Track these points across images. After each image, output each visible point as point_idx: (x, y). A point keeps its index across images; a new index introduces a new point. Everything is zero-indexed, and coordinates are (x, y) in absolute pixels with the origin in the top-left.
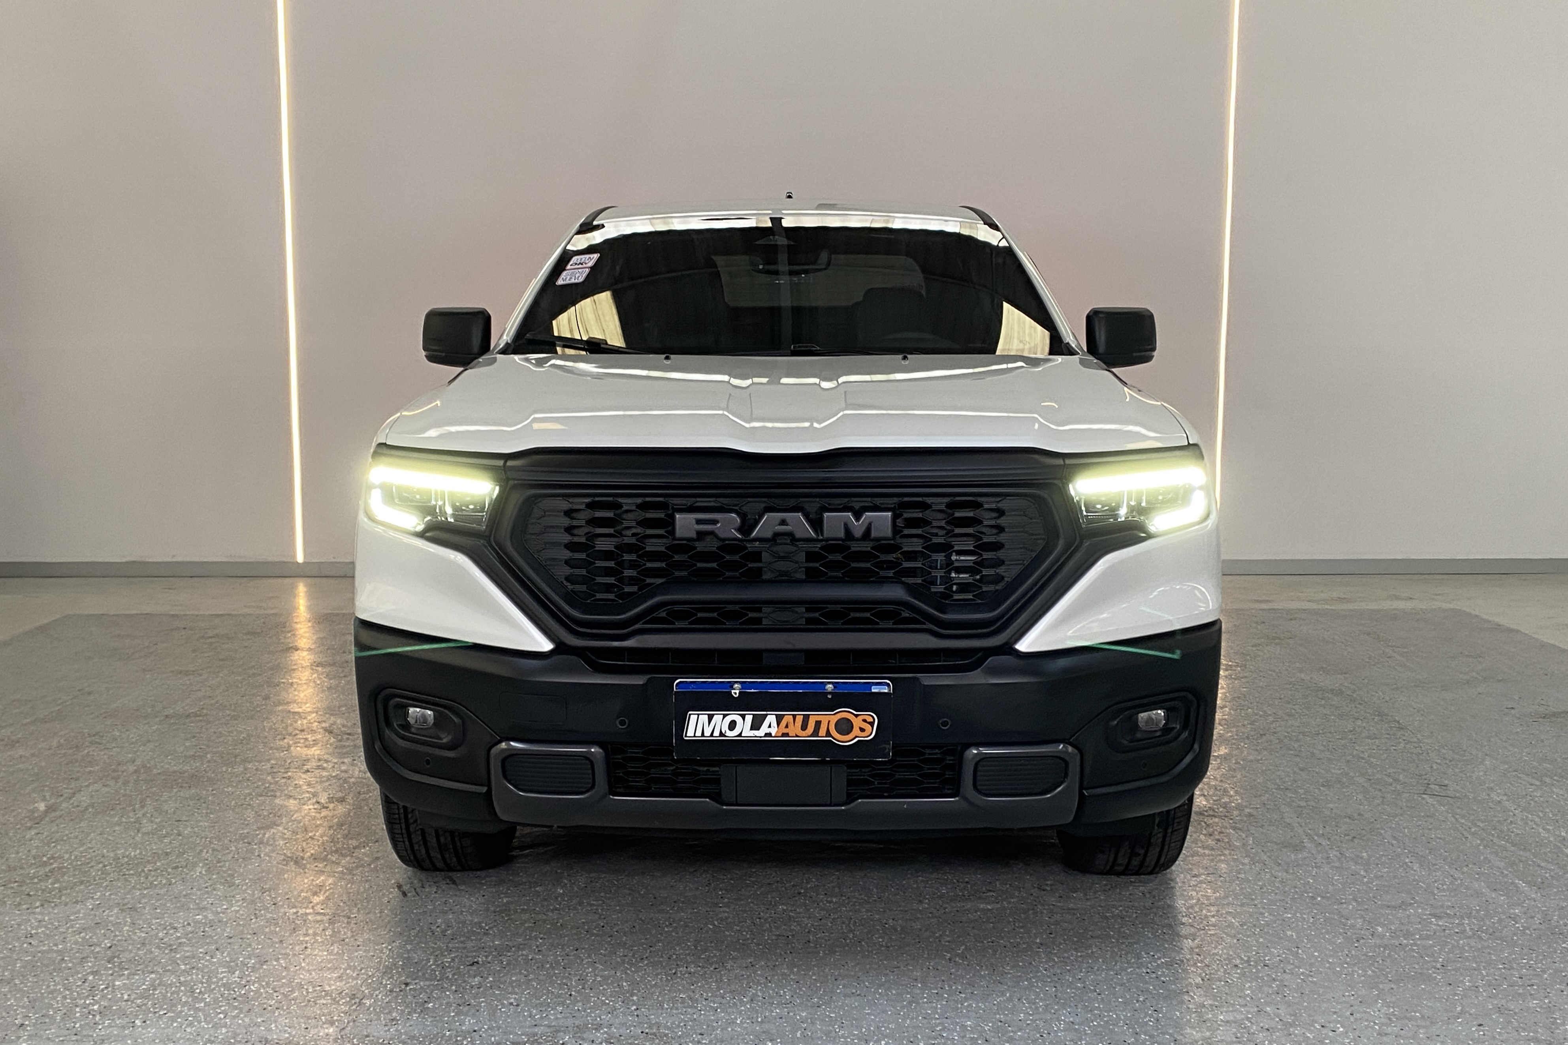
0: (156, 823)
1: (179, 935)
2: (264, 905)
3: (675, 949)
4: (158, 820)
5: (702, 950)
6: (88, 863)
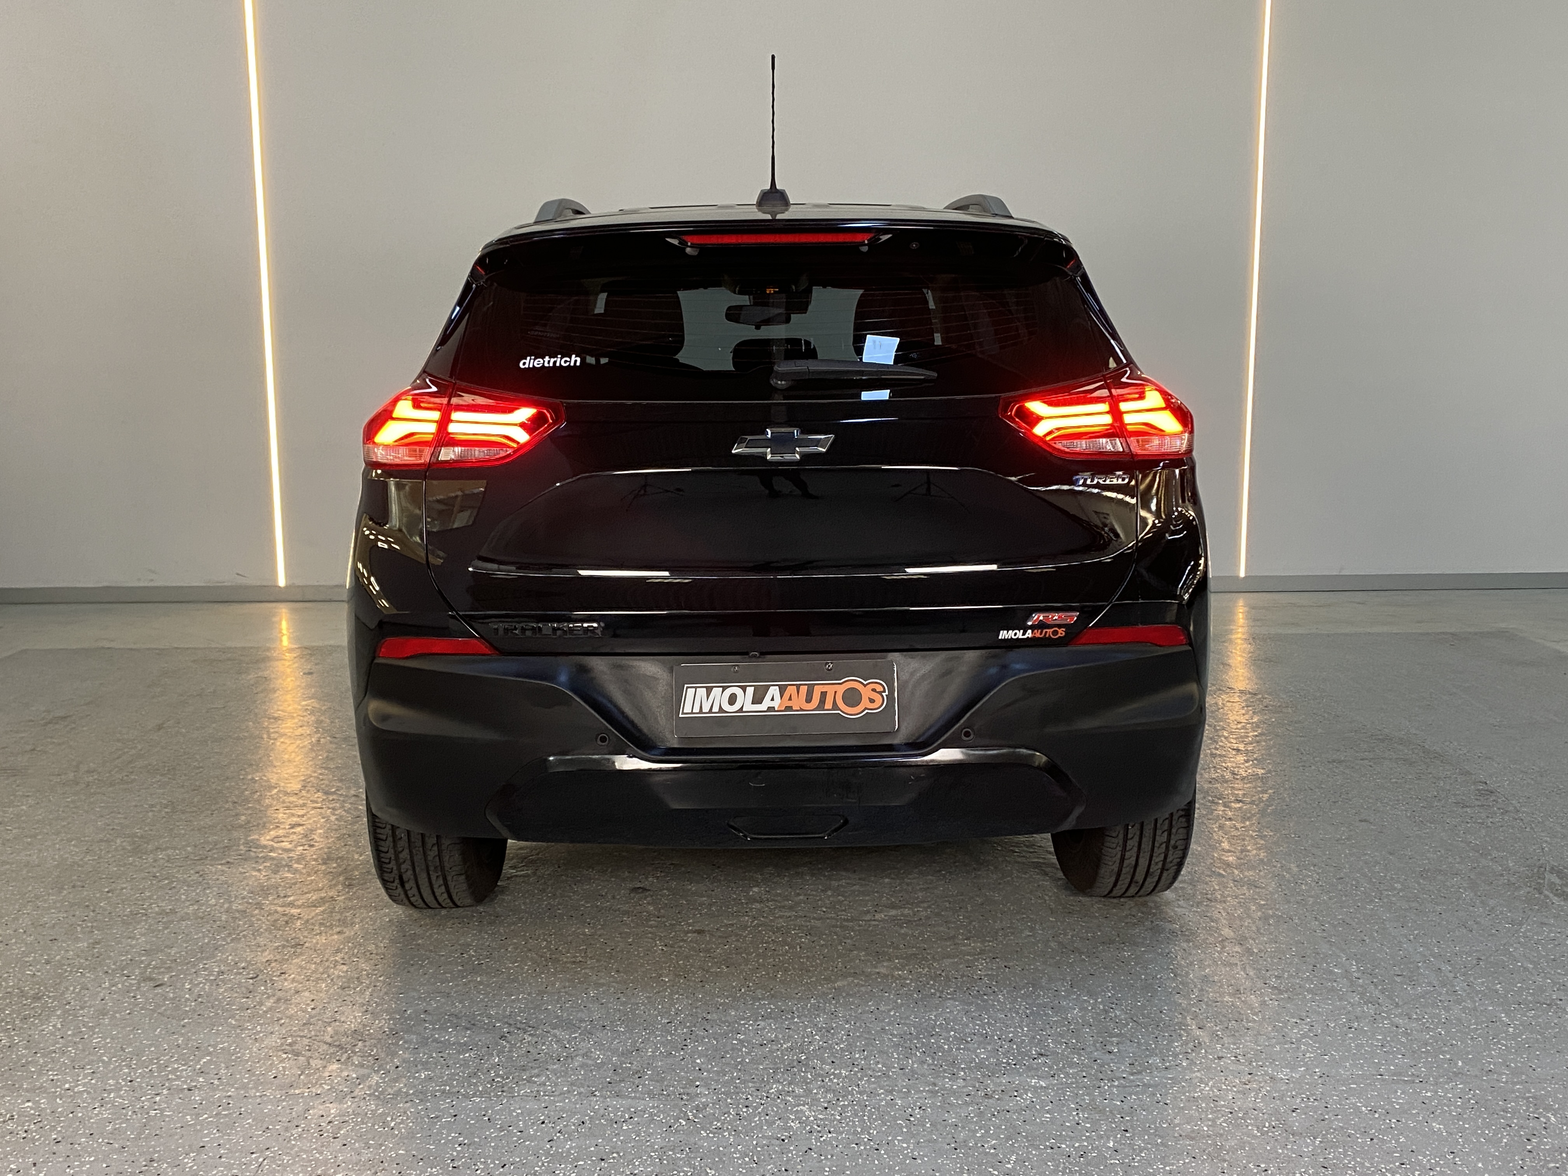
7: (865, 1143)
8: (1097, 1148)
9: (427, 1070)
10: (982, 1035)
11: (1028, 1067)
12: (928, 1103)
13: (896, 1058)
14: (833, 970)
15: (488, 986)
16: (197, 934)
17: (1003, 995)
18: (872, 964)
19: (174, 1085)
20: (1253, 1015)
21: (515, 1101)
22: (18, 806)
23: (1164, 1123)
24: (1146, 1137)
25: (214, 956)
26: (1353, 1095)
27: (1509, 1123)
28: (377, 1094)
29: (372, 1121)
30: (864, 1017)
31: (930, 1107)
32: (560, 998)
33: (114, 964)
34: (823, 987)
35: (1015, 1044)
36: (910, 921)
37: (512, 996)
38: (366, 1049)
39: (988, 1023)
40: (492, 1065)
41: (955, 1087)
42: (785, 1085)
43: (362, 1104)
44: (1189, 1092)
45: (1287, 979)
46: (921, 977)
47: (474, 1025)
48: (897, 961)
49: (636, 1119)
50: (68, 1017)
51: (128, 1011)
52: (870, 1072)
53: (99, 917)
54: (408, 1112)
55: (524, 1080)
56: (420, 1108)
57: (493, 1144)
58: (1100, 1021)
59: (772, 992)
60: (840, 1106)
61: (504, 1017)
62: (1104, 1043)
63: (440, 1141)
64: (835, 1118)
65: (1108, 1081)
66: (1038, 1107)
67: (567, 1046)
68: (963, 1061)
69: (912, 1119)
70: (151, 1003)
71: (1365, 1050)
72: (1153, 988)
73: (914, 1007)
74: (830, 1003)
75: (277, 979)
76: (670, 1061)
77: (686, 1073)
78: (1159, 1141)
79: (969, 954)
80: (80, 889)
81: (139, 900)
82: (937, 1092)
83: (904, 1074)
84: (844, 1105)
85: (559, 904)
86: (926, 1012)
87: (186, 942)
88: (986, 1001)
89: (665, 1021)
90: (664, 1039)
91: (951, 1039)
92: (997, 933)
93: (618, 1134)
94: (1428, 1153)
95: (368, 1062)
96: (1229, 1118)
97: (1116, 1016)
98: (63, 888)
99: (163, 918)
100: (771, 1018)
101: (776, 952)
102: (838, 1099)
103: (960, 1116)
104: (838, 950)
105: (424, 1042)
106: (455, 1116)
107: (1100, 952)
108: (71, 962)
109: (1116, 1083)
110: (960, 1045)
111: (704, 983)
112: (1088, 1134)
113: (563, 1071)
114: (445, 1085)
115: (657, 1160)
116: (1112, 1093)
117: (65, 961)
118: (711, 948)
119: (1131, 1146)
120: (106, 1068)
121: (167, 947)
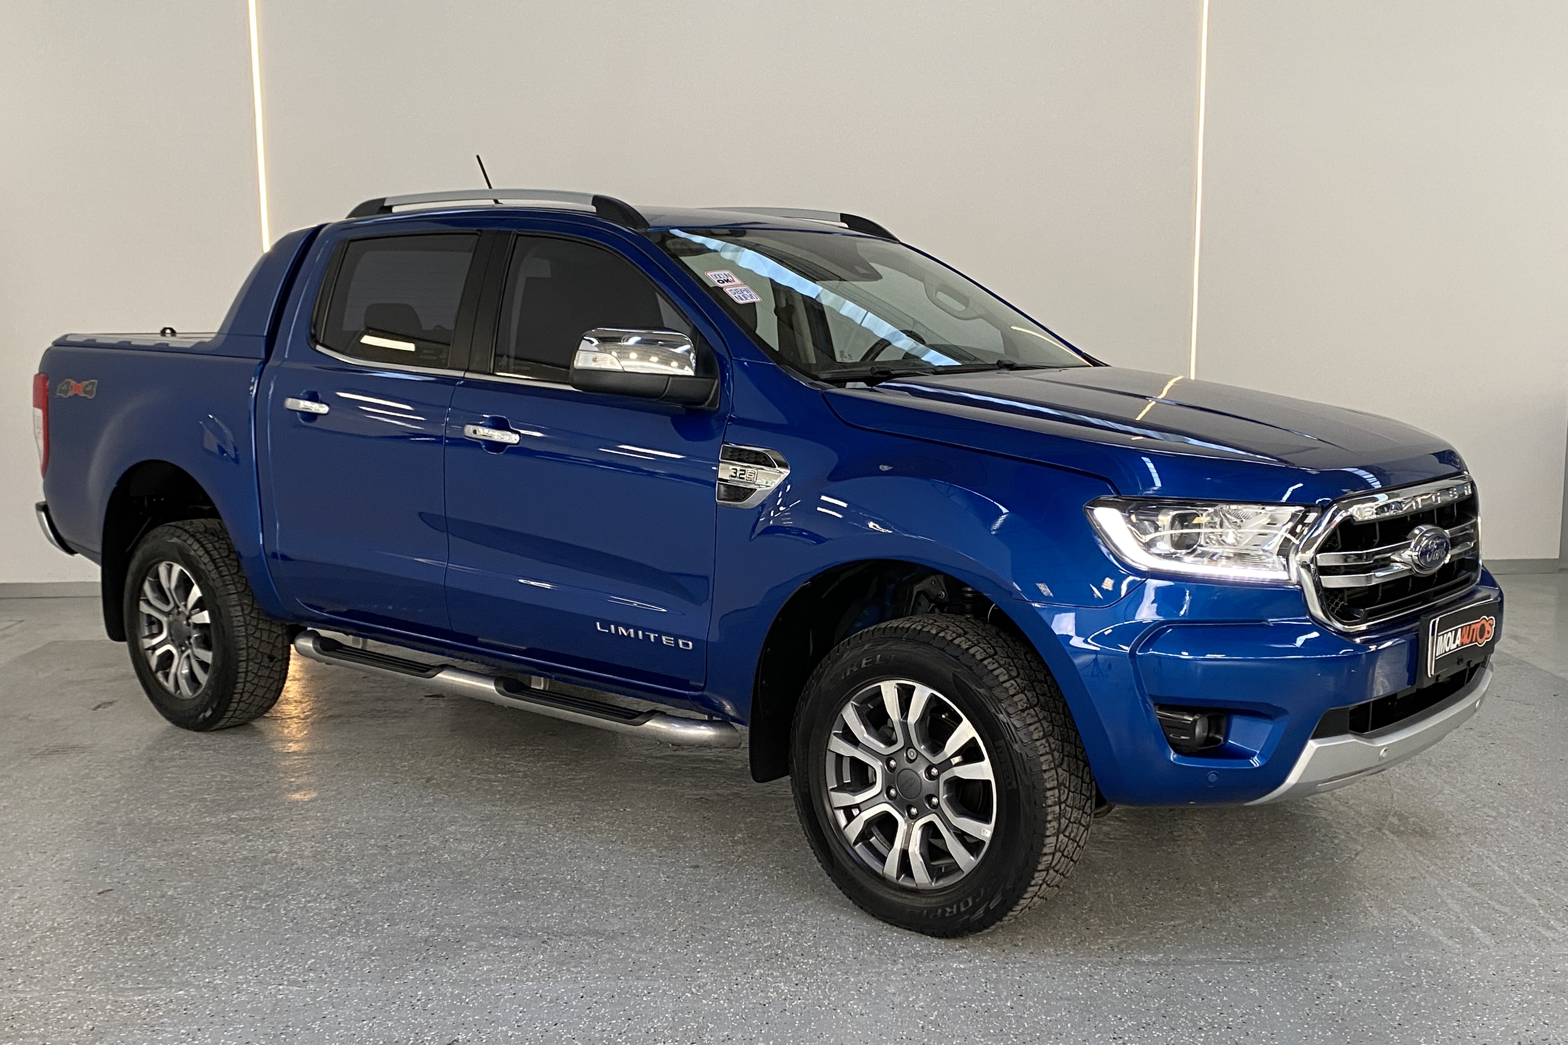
0: (140, 884)
1: (161, 1013)
2: (246, 978)
4: (142, 880)
5: (679, 1021)
6: (72, 931)
7: (826, 1006)
8: (998, 1007)
9: (486, 964)
12: (874, 980)
16: (280, 874)
19: (291, 979)
21: (559, 984)
23: (1051, 991)
25: (297, 890)
26: (1195, 972)
27: (1310, 987)
28: (451, 981)
30: (827, 924)
31: (876, 983)
32: (586, 914)
33: (217, 898)
34: (795, 905)
37: (547, 914)
38: (437, 953)
40: (537, 960)
41: (895, 970)
42: (765, 971)
43: (441, 988)
45: (1161, 895)
47: (520, 934)
49: (653, 994)
50: (192, 935)
52: (831, 961)
54: (478, 993)
55: (565, 970)
56: (486, 990)
57: (546, 1012)
60: (808, 983)
61: (543, 929)
63: (505, 1010)
64: (804, 991)
66: (957, 982)
67: (596, 947)
68: (902, 952)
69: (861, 990)
70: (256, 924)
71: (1211, 942)
74: (801, 915)
76: (677, 956)
77: (689, 964)
78: (1045, 1002)
80: (171, 842)
82: (882, 973)
83: (857, 962)
84: (810, 982)
85: (577, 848)
87: (271, 880)
89: (671, 930)
90: (670, 942)
93: (640, 1004)
94: (1242, 1006)
95: (441, 961)
96: (1100, 987)
100: (754, 926)
101: (757, 881)
102: (806, 979)
103: (898, 988)
105: (482, 947)
106: (515, 994)
109: (1018, 966)
111: (699, 904)
112: (992, 998)
113: (594, 964)
114: (503, 975)
115: (671, 1019)
116: (1014, 972)
117: (176, 895)
118: (705, 879)
119: (1024, 1005)
120: (233, 968)
121: (257, 884)
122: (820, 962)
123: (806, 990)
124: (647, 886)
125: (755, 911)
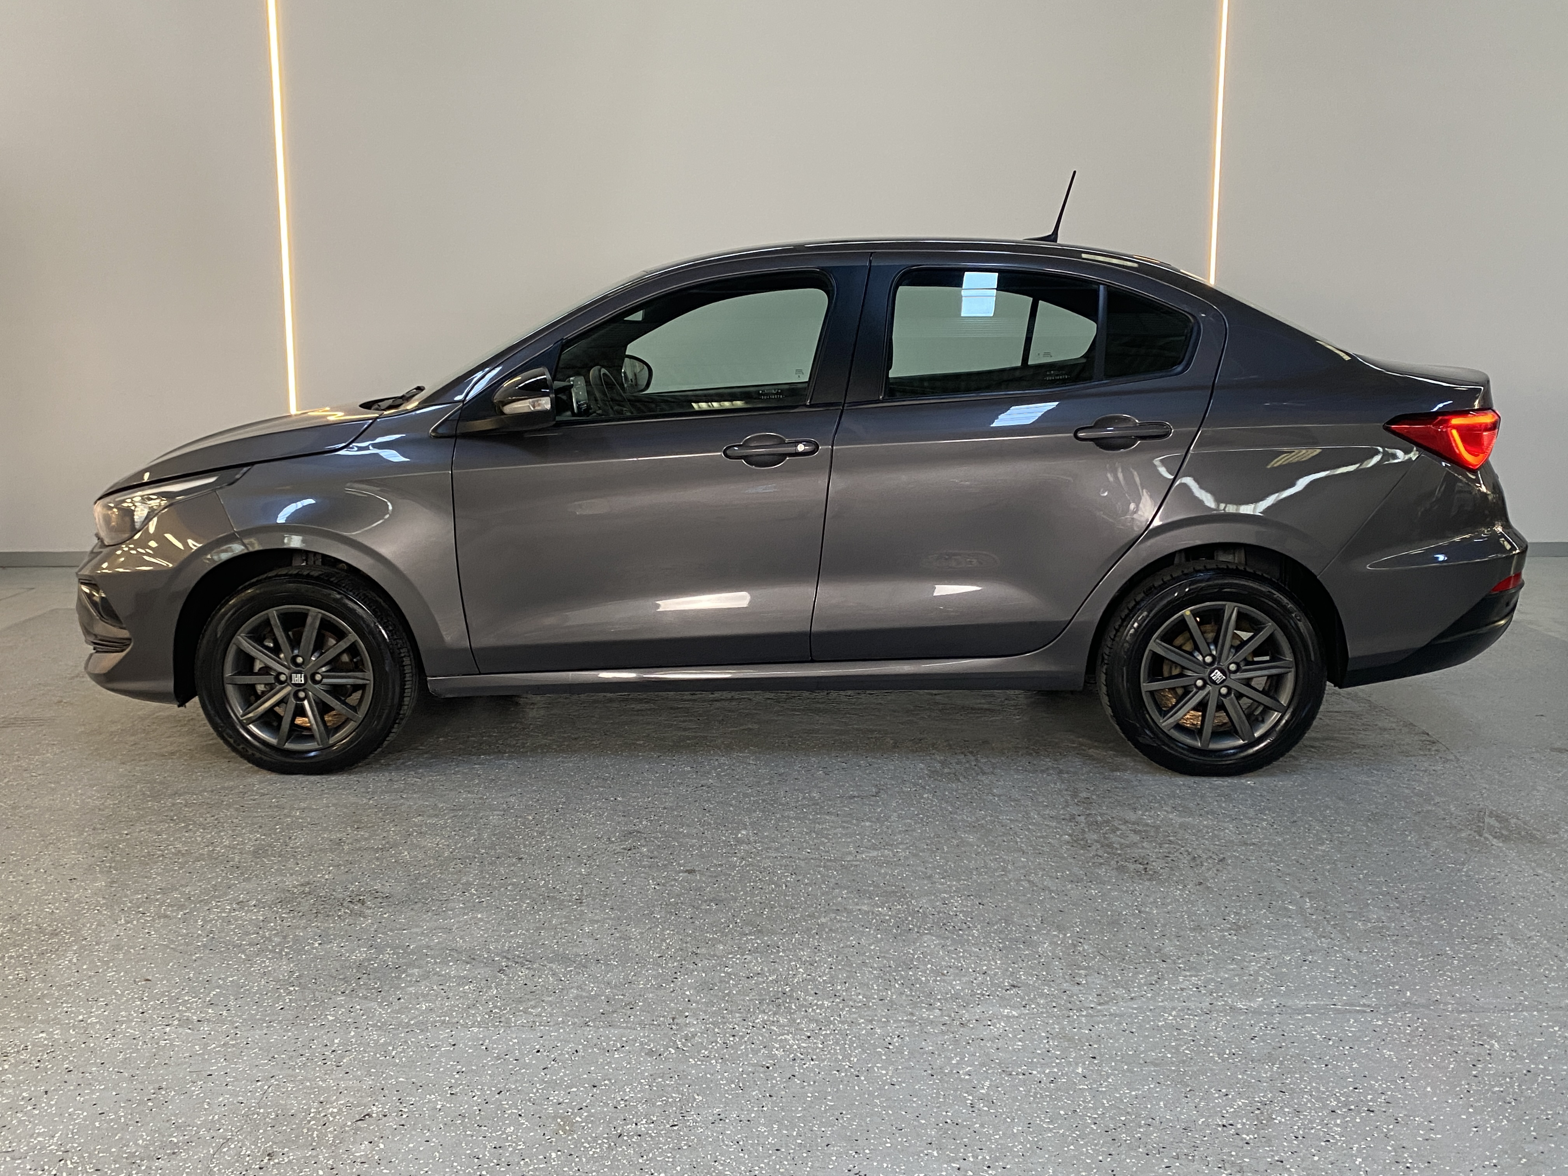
3: (625, 1091)
5: (658, 1091)
7: (846, 1070)
8: (1067, 1074)
9: (427, 1001)
10: (957, 968)
11: (1001, 997)
12: (906, 1032)
13: (875, 990)
14: (816, 907)
15: (488, 922)
16: (210, 873)
17: (978, 930)
18: (853, 902)
19: (184, 1016)
20: (1214, 949)
21: (511, 1031)
22: (44, 754)
23: (1130, 1051)
24: (1113, 1064)
25: (226, 894)
26: (1309, 1024)
27: (1456, 1049)
28: (379, 1024)
29: (374, 1050)
30: (846, 950)
31: (908, 1036)
32: (556, 933)
33: (130, 902)
34: (807, 923)
35: (989, 975)
36: (889, 861)
37: (511, 931)
38: (369, 982)
39: (963, 957)
40: (489, 996)
41: (931, 1017)
42: (770, 1015)
43: (365, 1034)
44: (1153, 1021)
45: (1244, 915)
46: (901, 914)
47: (474, 959)
48: (877, 898)
49: (627, 1048)
50: (84, 952)
51: (142, 947)
52: (851, 1003)
53: (118, 858)
54: (409, 1042)
55: (521, 1011)
56: (420, 1037)
57: (489, 1072)
58: (1069, 954)
59: (759, 928)
60: (822, 1035)
61: (503, 952)
62: (1073, 975)
63: (439, 1069)
64: (818, 1047)
65: (1077, 1011)
66: (1010, 1035)
67: (563, 979)
68: (940, 992)
69: (891, 1047)
70: (165, 938)
71: (1319, 982)
72: (1119, 924)
73: (893, 942)
74: (815, 939)
75: (286, 916)
76: (661, 993)
77: (676, 1004)
78: (1126, 1067)
79: (945, 892)
80: (100, 831)
81: (156, 842)
82: (915, 1021)
83: (884, 1004)
84: (826, 1034)
85: (557, 845)
86: (905, 946)
87: (199, 881)
88: (962, 936)
89: (656, 955)
90: (654, 973)
91: (928, 972)
92: (972, 873)
93: (610, 1062)
94: (1379, 1078)
95: (372, 994)
96: (1192, 1045)
97: (1084, 950)
98: (83, 831)
99: (179, 859)
100: (758, 952)
101: (762, 891)
102: (821, 1029)
103: (937, 1044)
104: (822, 888)
105: (426, 976)
106: (454, 1045)
107: (1069, 890)
108: (88, 901)
109: (1084, 1013)
110: (936, 977)
111: (693, 920)
112: (1058, 1061)
113: (558, 1002)
114: (444, 1016)
115: (647, 1087)
116: (1080, 1022)
117: (83, 899)
118: (702, 887)
119: (1099, 1072)
120: (119, 1000)
121: (182, 886)
122: (837, 1005)
123: (821, 1046)
124: (633, 895)
125: (760, 931)
